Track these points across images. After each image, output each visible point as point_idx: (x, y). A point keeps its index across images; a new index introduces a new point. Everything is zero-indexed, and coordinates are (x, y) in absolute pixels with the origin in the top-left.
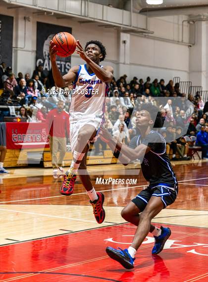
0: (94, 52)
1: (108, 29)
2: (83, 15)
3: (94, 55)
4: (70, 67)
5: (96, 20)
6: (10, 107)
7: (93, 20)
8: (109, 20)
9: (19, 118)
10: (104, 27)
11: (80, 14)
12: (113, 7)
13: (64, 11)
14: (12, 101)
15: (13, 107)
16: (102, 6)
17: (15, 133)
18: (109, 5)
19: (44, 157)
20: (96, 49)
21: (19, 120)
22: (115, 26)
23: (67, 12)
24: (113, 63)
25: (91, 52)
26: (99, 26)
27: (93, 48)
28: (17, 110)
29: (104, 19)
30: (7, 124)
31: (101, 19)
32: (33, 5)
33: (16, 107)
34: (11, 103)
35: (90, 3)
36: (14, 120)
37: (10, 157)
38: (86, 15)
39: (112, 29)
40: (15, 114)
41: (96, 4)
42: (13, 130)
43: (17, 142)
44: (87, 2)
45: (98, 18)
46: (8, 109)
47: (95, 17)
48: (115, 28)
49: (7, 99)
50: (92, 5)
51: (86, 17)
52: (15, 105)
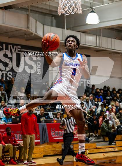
0: (73, 43)
1: (115, 55)
2: (98, 46)
3: (73, 46)
4: (90, 83)
5: (107, 49)
6: (49, 112)
7: (105, 49)
8: (116, 49)
9: (56, 120)
10: (113, 54)
11: (96, 46)
12: (119, 39)
13: (85, 44)
14: (50, 108)
15: (51, 112)
16: (111, 39)
17: (53, 131)
18: (116, 38)
19: (74, 147)
20: (74, 42)
21: (55, 122)
22: (120, 53)
23: (86, 44)
24: (120, 79)
25: (71, 44)
26: (109, 53)
27: (72, 41)
28: (54, 114)
29: (113, 48)
30: (47, 124)
31: (111, 48)
32: (62, 41)
33: (53, 112)
34: (49, 110)
35: (102, 37)
36: (52, 121)
37: (50, 148)
38: (100, 46)
39: (119, 55)
40: (52, 117)
41: (107, 38)
42: (51, 129)
43: (55, 137)
44: (100, 37)
45: (108, 48)
46: (48, 114)
47: (107, 47)
48: (121, 54)
49: (47, 107)
50: (104, 39)
51: (100, 47)
52: (52, 111)
